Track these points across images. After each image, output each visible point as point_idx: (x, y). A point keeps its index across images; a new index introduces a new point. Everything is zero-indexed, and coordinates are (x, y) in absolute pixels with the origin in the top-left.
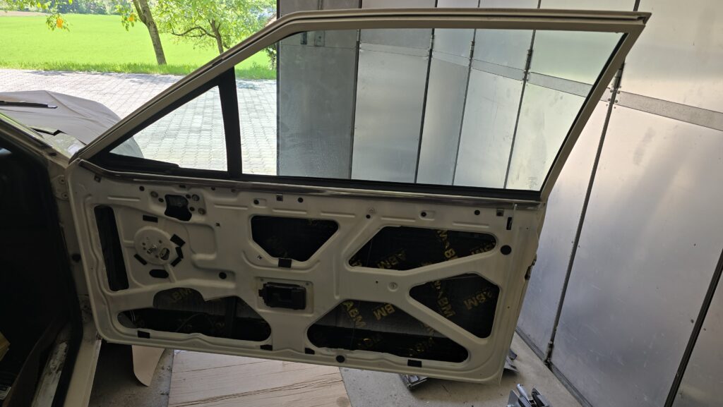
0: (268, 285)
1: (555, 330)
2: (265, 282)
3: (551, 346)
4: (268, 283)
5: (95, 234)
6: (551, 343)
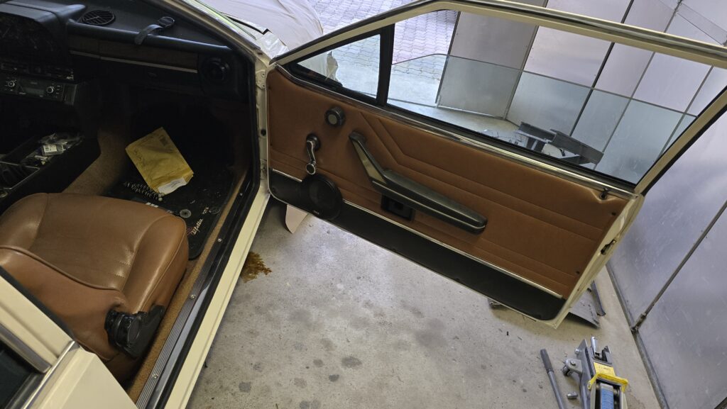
1: (653, 305)
3: (644, 317)
6: (644, 314)
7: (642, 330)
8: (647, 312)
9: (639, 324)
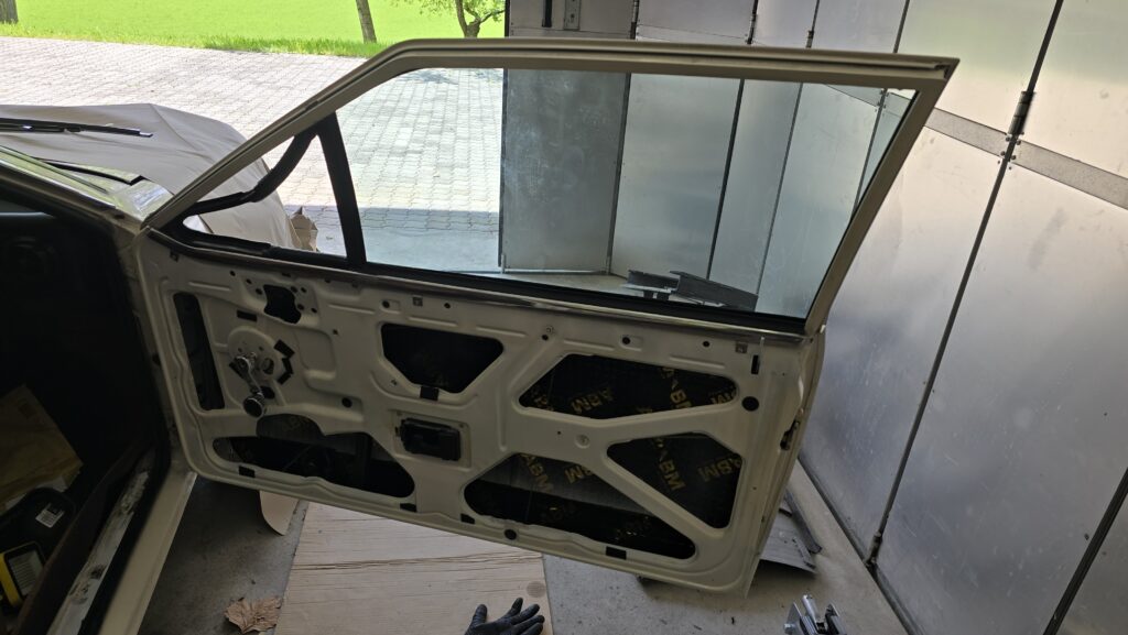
0: (407, 423)
1: (886, 516)
2: (404, 417)
3: (878, 540)
4: (408, 419)
5: (176, 331)
6: (879, 535)
7: (881, 561)
8: (881, 531)
9: (875, 552)
